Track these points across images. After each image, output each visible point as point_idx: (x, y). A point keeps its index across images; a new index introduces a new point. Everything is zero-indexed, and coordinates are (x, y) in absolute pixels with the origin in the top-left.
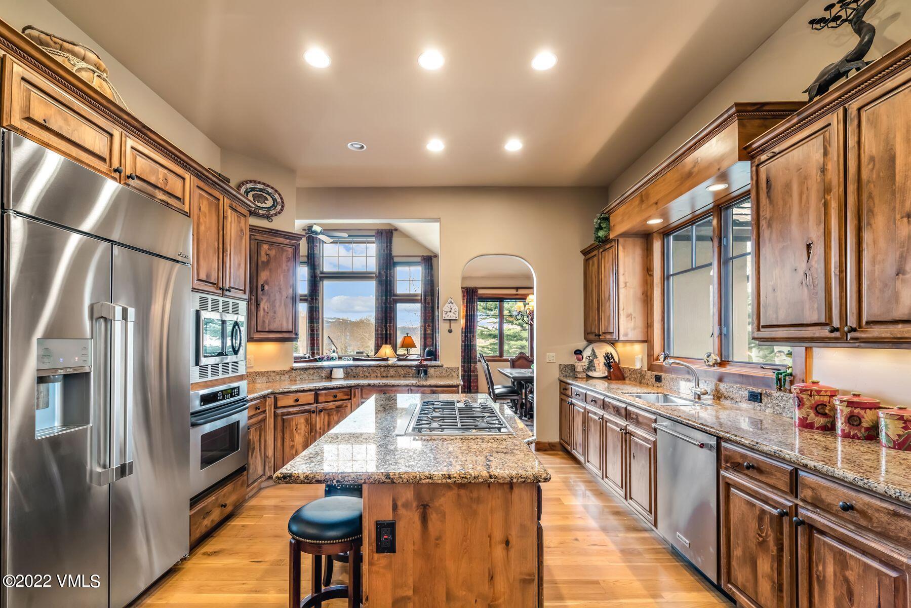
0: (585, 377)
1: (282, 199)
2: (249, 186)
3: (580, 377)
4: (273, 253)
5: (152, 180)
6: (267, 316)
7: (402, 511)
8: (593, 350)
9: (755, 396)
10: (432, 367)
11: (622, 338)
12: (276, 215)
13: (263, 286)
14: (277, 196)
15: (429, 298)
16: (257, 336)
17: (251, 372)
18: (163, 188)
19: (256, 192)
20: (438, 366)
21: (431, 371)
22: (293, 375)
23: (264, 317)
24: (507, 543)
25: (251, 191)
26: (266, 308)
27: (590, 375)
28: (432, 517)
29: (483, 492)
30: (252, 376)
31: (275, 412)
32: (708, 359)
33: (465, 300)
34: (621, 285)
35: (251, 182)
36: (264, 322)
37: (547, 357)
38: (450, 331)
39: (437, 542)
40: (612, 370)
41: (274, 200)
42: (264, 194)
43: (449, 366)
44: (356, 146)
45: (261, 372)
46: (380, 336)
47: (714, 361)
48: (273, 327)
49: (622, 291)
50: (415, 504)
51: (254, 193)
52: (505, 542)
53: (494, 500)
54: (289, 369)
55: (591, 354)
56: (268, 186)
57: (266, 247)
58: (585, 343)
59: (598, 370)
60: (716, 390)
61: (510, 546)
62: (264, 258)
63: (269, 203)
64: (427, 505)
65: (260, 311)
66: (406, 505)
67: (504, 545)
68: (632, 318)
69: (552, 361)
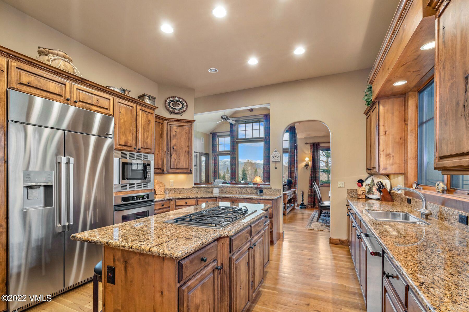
0: (365, 198)
1: (186, 103)
2: (171, 99)
3: (360, 198)
4: (178, 130)
5: (90, 102)
6: (176, 161)
7: (117, 263)
8: (373, 180)
9: (463, 219)
10: (266, 188)
11: (381, 171)
12: (183, 112)
13: (173, 147)
14: (184, 102)
15: (293, 150)
16: (170, 171)
17: (172, 189)
18: (96, 105)
19: (174, 102)
20: (269, 188)
21: (265, 191)
22: (193, 190)
23: (174, 162)
24: (162, 293)
25: (172, 102)
26: (175, 157)
27: (369, 197)
28: (129, 268)
29: (151, 260)
30: (172, 190)
31: (175, 208)
32: (438, 186)
33: (312, 151)
34: (382, 133)
35: (171, 97)
36: (174, 164)
37: (338, 184)
38: (276, 168)
39: (131, 283)
40: (382, 194)
41: (183, 104)
42: (178, 102)
43: (275, 188)
44: (213, 70)
45: (177, 188)
46: (266, 172)
47: (442, 188)
48: (178, 167)
49: (381, 137)
50: (122, 260)
51: (173, 102)
52: (161, 292)
53: (155, 265)
54: (191, 187)
55: (371, 182)
56: (180, 98)
57: (175, 128)
58: (368, 175)
59: (375, 194)
60: (440, 212)
61: (163, 294)
62: (174, 133)
63: (181, 106)
64: (127, 262)
65: (172, 159)
66: (119, 260)
67: (161, 294)
68: (391, 156)
69: (342, 187)
